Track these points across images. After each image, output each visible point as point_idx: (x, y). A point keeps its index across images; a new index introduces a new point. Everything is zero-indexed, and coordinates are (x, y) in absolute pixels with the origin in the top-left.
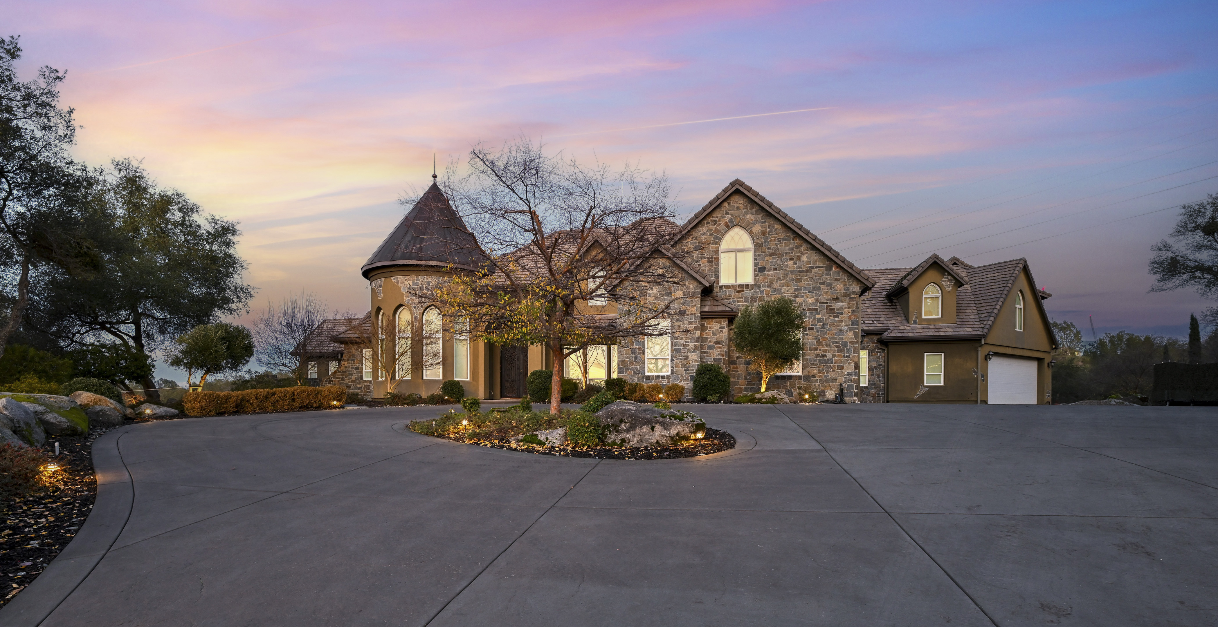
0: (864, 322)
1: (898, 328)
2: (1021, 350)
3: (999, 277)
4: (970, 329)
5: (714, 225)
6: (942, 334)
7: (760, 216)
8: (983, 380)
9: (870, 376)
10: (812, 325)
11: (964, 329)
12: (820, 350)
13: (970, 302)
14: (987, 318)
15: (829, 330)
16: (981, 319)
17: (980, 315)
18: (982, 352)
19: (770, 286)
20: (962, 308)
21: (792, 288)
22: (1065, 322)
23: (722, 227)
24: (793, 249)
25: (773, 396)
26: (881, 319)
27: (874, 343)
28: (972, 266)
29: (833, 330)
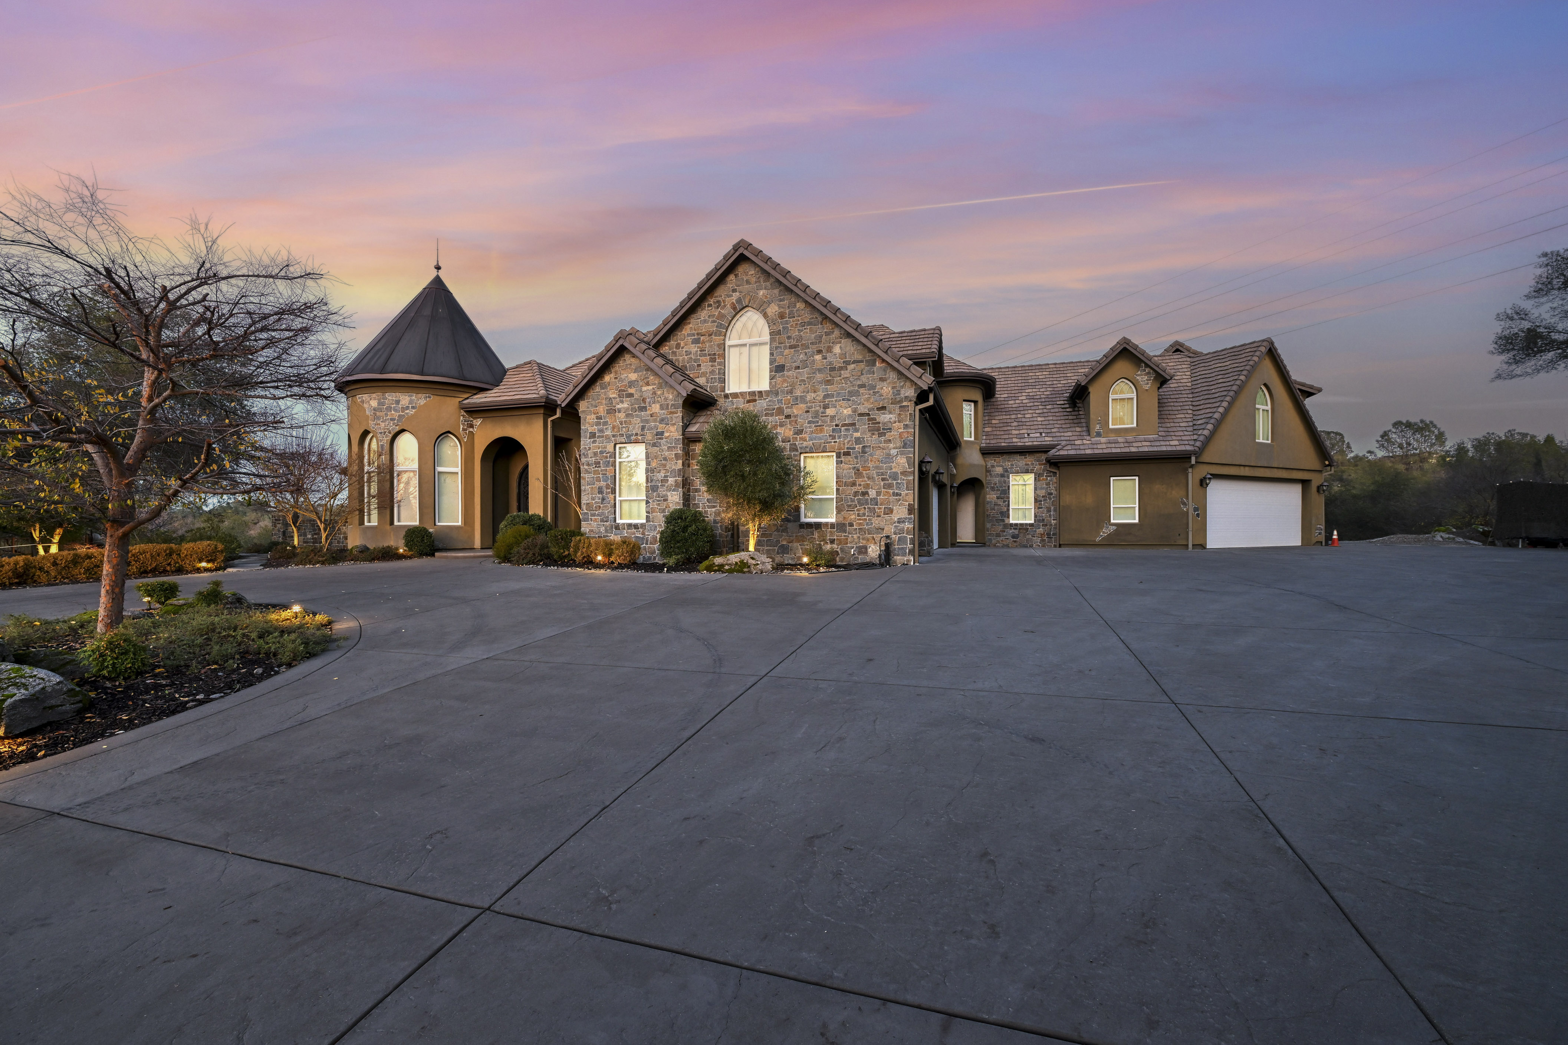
0: (1028, 435)
1: (1073, 443)
2: (1267, 470)
3: (1230, 366)
4: (1176, 443)
5: (718, 308)
6: (1133, 450)
7: (776, 291)
8: (1198, 515)
9: (1036, 510)
10: (847, 448)
11: (1168, 443)
12: (860, 485)
13: (1185, 404)
14: (1203, 427)
15: (871, 455)
16: (1196, 427)
17: (1195, 422)
18: (1193, 477)
19: (791, 392)
20: (1171, 412)
21: (821, 394)
22: (1422, 421)
23: (727, 311)
24: (821, 337)
25: (742, 562)
26: (1053, 430)
27: (1042, 465)
28: (1202, 353)
29: (879, 454)
